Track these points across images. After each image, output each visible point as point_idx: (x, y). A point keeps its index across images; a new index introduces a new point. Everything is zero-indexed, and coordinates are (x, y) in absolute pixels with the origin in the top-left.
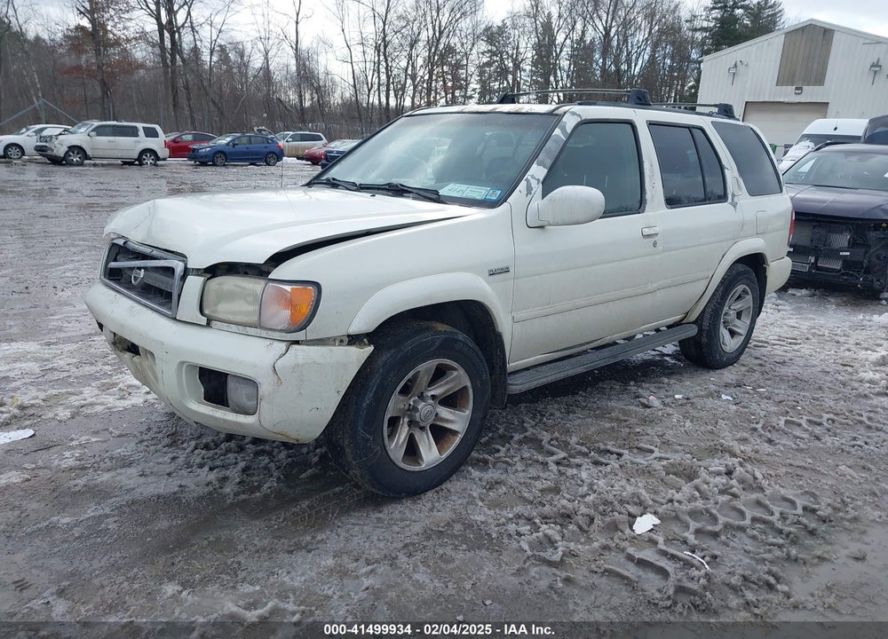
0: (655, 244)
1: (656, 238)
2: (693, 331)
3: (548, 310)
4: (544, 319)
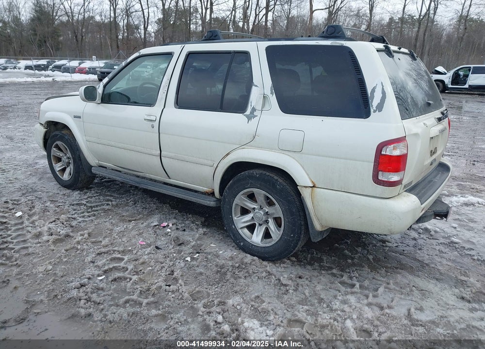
0: (153, 127)
1: (153, 123)
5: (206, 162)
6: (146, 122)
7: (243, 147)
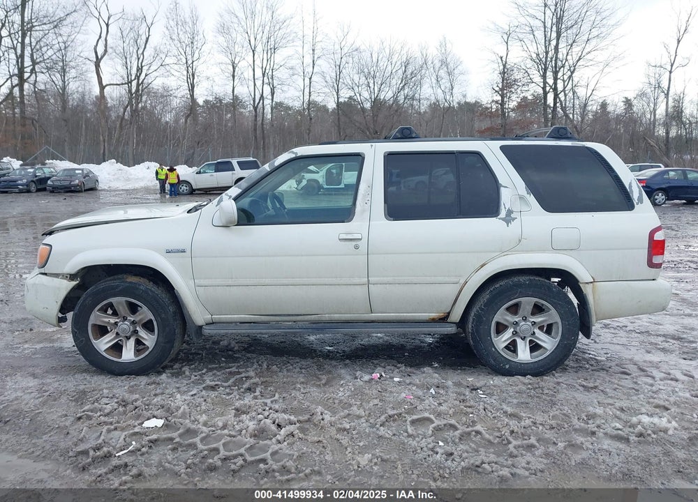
0: (357, 247)
1: (358, 243)
2: (451, 329)
3: (230, 282)
4: (228, 288)
5: (447, 279)
6: (343, 243)
7: (505, 253)
